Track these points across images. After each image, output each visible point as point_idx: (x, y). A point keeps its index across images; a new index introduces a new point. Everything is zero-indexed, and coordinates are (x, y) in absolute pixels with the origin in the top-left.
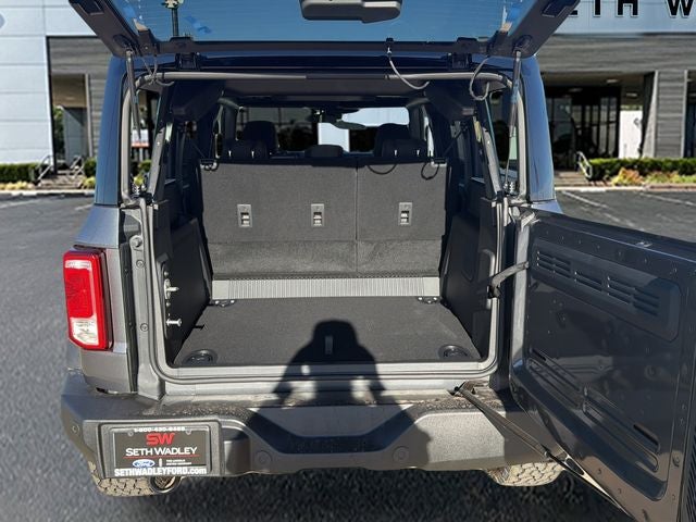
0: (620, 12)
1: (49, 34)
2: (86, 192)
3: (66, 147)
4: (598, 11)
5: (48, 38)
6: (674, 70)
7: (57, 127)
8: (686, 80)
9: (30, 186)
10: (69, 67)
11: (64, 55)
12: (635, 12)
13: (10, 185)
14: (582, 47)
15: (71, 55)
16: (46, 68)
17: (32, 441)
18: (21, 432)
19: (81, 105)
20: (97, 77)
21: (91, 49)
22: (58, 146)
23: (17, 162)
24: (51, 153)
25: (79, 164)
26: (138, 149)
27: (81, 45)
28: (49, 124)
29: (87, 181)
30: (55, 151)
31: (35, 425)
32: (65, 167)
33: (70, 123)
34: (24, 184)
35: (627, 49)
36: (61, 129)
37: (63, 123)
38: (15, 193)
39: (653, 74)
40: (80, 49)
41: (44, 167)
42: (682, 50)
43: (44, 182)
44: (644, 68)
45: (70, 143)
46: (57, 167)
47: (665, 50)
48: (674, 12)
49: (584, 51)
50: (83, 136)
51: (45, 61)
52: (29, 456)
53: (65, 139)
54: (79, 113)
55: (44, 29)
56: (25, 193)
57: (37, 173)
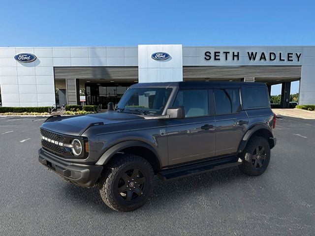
0: (233, 59)
1: (54, 66)
2: (66, 115)
3: (60, 101)
4: (226, 59)
5: (54, 67)
6: (250, 77)
7: (57, 95)
8: (254, 80)
9: (49, 113)
10: (61, 76)
11: (59, 73)
12: (238, 59)
13: (42, 113)
14: (221, 70)
15: (62, 73)
16: (53, 77)
17: (49, 190)
18: (46, 187)
19: (65, 88)
20: (69, 79)
21: (68, 71)
22: (57, 101)
23: (44, 106)
24: (55, 103)
25: (64, 107)
26: (82, 102)
27: (64, 70)
28: (54, 94)
29: (66, 112)
30: (56, 103)
31: (50, 185)
32: (59, 108)
33: (61, 94)
34: (47, 113)
35: (235, 71)
36: (58, 96)
37: (59, 94)
38: (44, 116)
39: (244, 78)
40: (64, 71)
41: (53, 108)
42: (253, 71)
43: (53, 112)
44: (241, 77)
45: (61, 100)
46: (57, 108)
47: (247, 71)
48: (250, 59)
49: (222, 71)
50: (65, 98)
51: (53, 75)
52: (48, 194)
53: (59, 99)
54: (64, 91)
55: (53, 64)
56: (47, 116)
57: (51, 110)
